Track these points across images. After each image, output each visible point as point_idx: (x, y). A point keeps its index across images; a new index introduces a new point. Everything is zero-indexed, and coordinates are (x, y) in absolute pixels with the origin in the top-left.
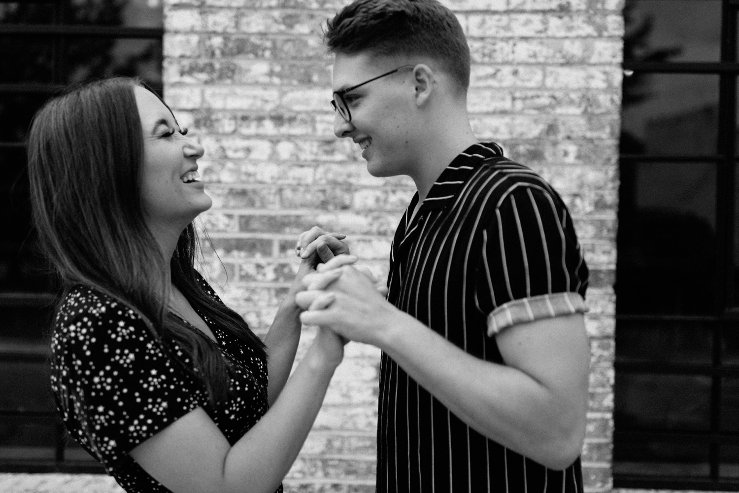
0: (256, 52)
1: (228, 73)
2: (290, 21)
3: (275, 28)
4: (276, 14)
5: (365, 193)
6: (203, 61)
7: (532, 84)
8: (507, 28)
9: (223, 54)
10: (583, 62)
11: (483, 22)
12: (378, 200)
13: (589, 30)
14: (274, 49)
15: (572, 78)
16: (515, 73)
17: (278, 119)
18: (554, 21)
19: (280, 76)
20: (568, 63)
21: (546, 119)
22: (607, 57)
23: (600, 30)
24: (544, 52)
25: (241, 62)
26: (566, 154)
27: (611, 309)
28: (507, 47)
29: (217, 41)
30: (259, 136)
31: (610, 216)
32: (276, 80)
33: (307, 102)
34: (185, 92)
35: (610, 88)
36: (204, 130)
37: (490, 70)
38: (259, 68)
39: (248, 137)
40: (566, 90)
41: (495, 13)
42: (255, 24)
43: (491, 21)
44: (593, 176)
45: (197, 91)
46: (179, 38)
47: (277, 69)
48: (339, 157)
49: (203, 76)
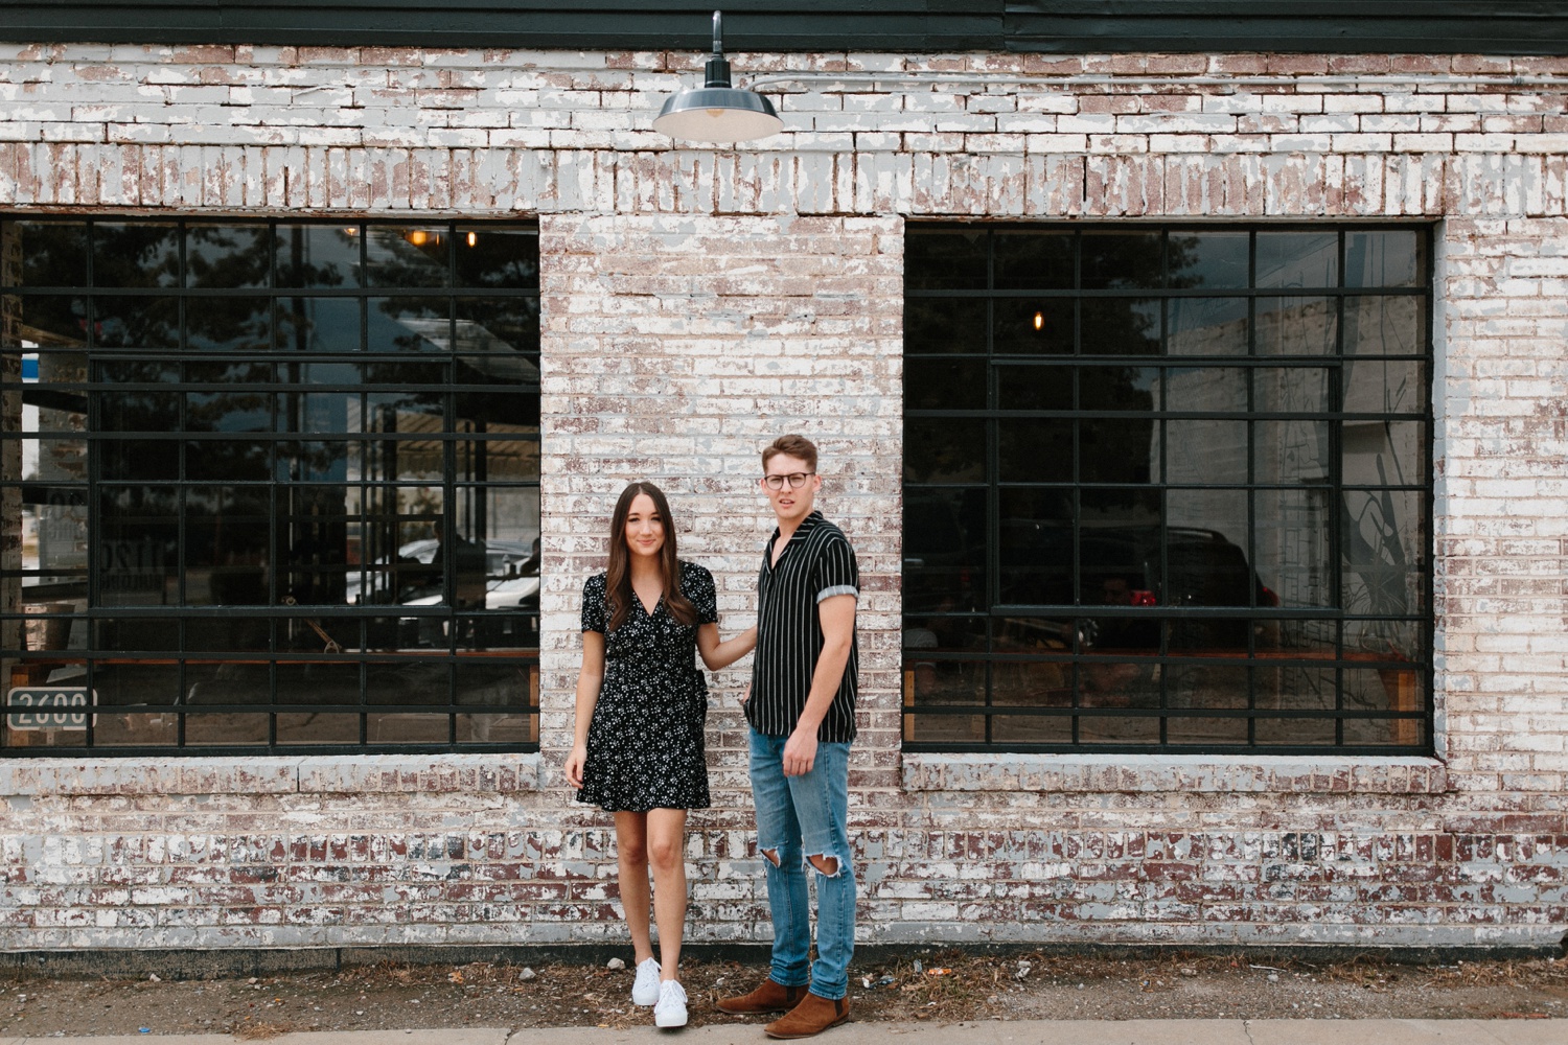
0: (616, 408)
1: (594, 425)
2: (642, 384)
3: (630, 390)
4: (631, 379)
5: (703, 519)
6: (574, 416)
7: (834, 432)
8: (813, 389)
9: (589, 410)
10: (872, 415)
11: (794, 384)
12: (714, 524)
13: (876, 390)
14: (629, 406)
15: (863, 427)
16: (820, 423)
17: (633, 462)
18: (849, 384)
19: (633, 427)
20: (861, 415)
21: (845, 459)
22: (890, 411)
23: (885, 391)
24: (842, 407)
25: (603, 416)
26: (861, 486)
27: (898, 607)
28: (813, 404)
29: (583, 401)
30: (618, 475)
31: (897, 535)
32: (631, 431)
33: (656, 447)
34: (559, 441)
35: (893, 433)
36: (574, 471)
37: (801, 422)
38: (618, 421)
39: (609, 476)
40: (860, 437)
41: (803, 377)
42: (614, 387)
43: (800, 383)
44: (882, 503)
45: (568, 440)
46: (553, 398)
47: (632, 422)
48: (682, 491)
49: (573, 429)
